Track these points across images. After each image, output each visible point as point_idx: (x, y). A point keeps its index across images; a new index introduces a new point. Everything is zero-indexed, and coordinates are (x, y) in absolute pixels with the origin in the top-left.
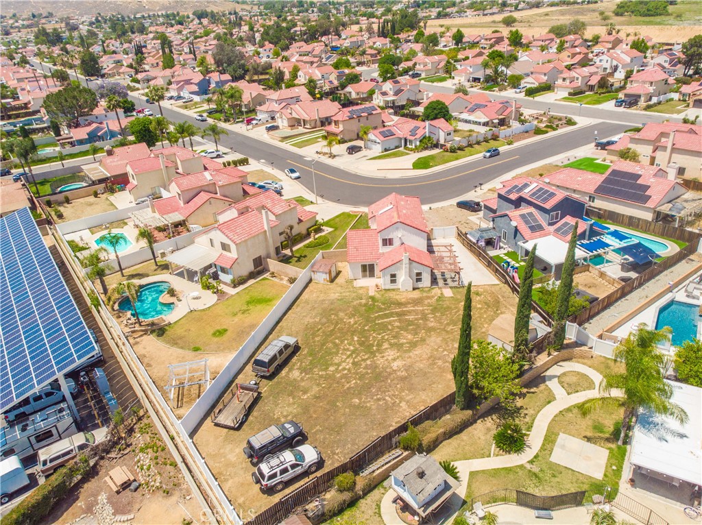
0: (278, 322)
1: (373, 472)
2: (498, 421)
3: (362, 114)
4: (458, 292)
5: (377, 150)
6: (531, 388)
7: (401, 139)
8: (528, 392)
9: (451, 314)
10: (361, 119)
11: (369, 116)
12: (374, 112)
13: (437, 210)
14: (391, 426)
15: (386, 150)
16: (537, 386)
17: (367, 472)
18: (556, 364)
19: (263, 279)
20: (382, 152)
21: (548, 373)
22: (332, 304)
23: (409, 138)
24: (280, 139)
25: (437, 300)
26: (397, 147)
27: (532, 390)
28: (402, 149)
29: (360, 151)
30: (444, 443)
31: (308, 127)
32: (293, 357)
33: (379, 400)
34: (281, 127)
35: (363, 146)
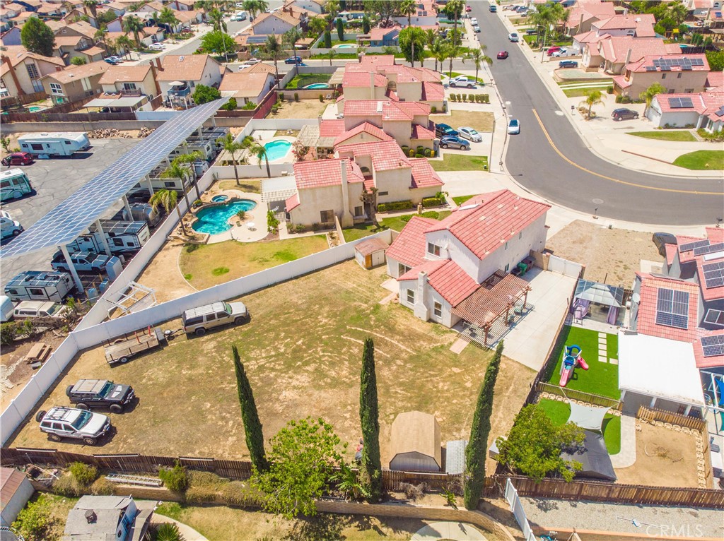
0: (268, 286)
1: (119, 483)
2: (298, 531)
3: (672, 69)
4: (473, 352)
5: (655, 123)
6: (387, 526)
7: (698, 115)
8: (376, 528)
9: (422, 374)
10: (668, 75)
11: (684, 74)
12: (694, 69)
13: (618, 231)
14: (193, 452)
15: (667, 126)
16: (396, 529)
17: (113, 479)
18: (461, 522)
19: (321, 236)
20: (660, 128)
21: (433, 525)
22: (335, 293)
23: (713, 117)
24: (561, 80)
25: (435, 349)
26: (688, 126)
27: (384, 530)
28: (693, 131)
29: (633, 118)
30: (222, 508)
31: (609, 71)
32: (232, 327)
33: (223, 418)
34: (579, 66)
35: (641, 114)
